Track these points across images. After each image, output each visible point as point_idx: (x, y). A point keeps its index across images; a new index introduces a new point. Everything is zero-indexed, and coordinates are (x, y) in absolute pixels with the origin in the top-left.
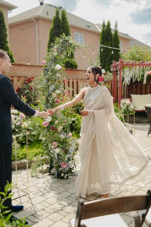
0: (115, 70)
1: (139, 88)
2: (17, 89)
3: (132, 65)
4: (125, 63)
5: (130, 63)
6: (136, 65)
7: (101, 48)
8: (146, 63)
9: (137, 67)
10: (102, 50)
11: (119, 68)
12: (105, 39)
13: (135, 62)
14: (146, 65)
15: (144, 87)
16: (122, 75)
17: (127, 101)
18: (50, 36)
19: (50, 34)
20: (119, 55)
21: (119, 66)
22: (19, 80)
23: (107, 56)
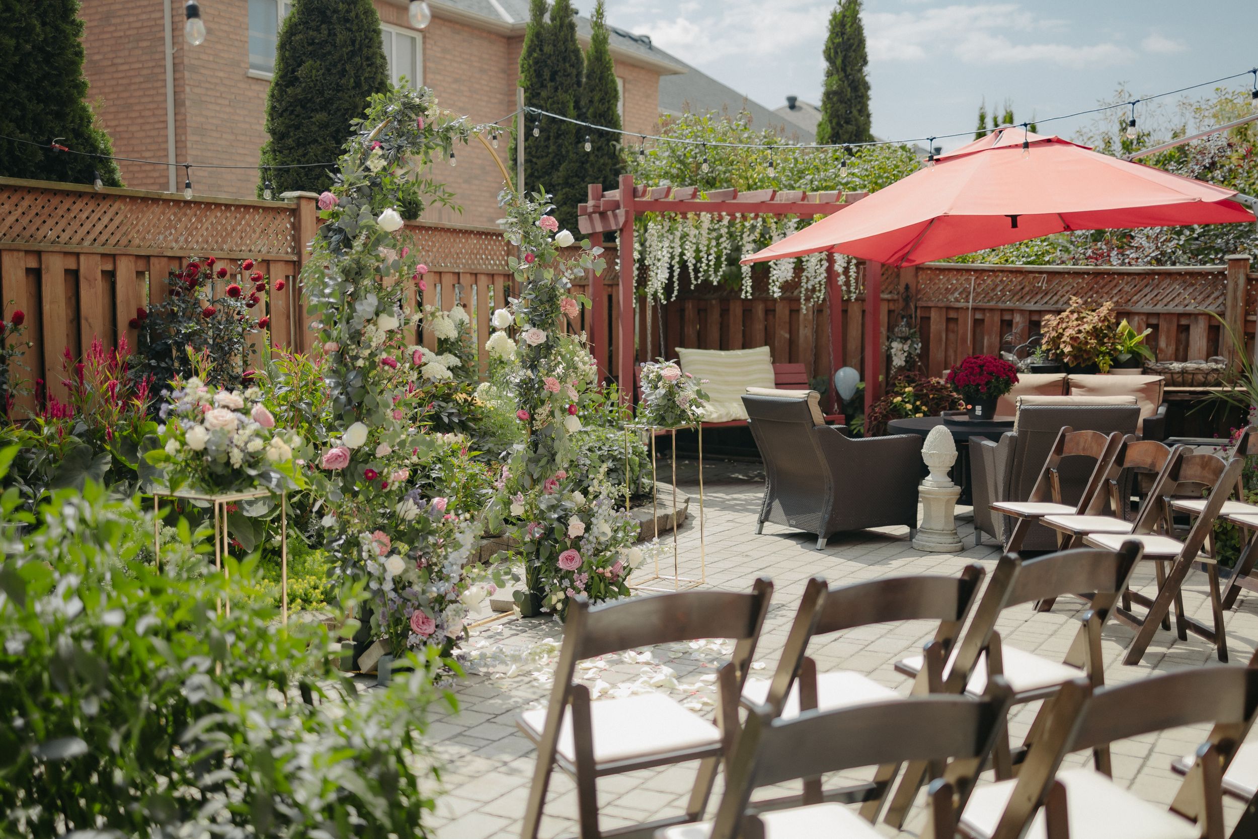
0: (599, 228)
1: (715, 316)
2: (134, 315)
3: (682, 208)
4: (647, 198)
5: (671, 198)
6: (699, 208)
7: (530, 119)
8: (747, 197)
9: (705, 217)
10: (536, 133)
11: (622, 220)
12: (547, 74)
13: (694, 195)
14: (746, 208)
15: (736, 310)
16: (636, 255)
17: (669, 370)
18: (283, 59)
19: (282, 47)
20: (614, 157)
21: (621, 212)
22: (140, 274)
23: (560, 158)
